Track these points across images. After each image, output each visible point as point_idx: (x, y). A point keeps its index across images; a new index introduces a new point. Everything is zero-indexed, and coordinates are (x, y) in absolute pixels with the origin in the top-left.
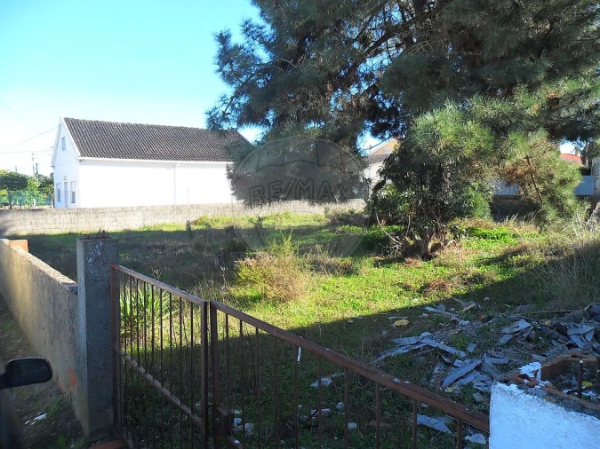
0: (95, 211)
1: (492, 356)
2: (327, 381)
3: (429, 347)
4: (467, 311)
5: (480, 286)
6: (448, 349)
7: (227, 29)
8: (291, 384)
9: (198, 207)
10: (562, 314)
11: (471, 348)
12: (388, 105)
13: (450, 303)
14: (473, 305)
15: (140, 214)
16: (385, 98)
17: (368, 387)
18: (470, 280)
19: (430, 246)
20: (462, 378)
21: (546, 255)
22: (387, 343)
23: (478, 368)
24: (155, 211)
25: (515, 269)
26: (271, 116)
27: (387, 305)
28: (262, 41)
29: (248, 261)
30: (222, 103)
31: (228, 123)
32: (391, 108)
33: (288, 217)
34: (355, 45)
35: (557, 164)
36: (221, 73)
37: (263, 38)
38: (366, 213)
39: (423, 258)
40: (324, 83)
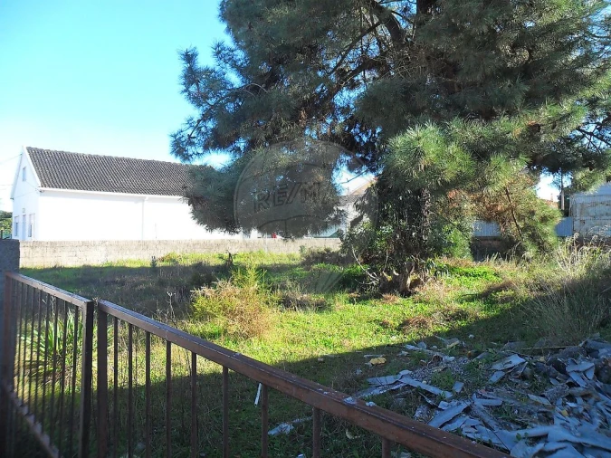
0: (53, 245)
1: (482, 397)
2: (287, 427)
3: (409, 386)
4: (451, 348)
5: (464, 324)
6: (432, 389)
7: (192, 48)
8: (243, 431)
9: (166, 243)
10: (557, 351)
11: (458, 388)
12: (365, 139)
13: (432, 341)
14: (457, 342)
15: (102, 249)
16: (361, 131)
17: (336, 434)
18: (452, 316)
19: (409, 282)
20: (449, 422)
21: (531, 291)
23: (467, 411)
24: (120, 246)
25: (500, 305)
26: (241, 144)
27: (363, 343)
28: (234, 65)
29: (205, 289)
30: (188, 126)
31: (193, 148)
32: (368, 142)
33: (262, 255)
34: (333, 77)
35: (538, 201)
36: (186, 94)
37: (235, 62)
38: (343, 251)
39: (402, 294)
40: (298, 110)
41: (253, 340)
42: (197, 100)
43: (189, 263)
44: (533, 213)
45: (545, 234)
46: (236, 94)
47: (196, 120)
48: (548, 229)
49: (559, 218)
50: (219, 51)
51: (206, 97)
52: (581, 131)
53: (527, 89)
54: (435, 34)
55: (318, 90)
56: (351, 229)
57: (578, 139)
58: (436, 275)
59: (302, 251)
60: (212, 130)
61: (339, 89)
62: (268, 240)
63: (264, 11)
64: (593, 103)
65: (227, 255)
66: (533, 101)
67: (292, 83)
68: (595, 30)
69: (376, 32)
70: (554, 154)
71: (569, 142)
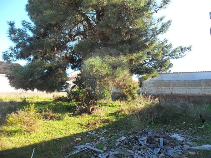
1: (112, 151)
3: (89, 149)
4: (103, 134)
5: (108, 124)
6: (96, 150)
7: (13, 21)
10: (136, 133)
11: (105, 149)
12: (77, 58)
13: (97, 130)
14: (106, 131)
16: (76, 56)
18: (104, 121)
19: (90, 109)
21: (129, 112)
22: (72, 149)
23: (107, 157)
25: (120, 117)
26: (32, 57)
27: (74, 132)
28: (30, 29)
29: (13, 114)
30: (10, 49)
31: (12, 58)
32: (79, 60)
33: (38, 98)
34: (67, 36)
35: (132, 82)
36: (10, 37)
37: (30, 27)
38: (68, 97)
39: (88, 114)
40: (54, 47)
41: (32, 133)
42: (14, 40)
43: (8, 101)
44: (130, 86)
45: (134, 93)
46: (30, 39)
47: (13, 47)
48: (135, 91)
49: (138, 88)
50: (24, 23)
51: (18, 39)
52: (145, 62)
53: (130, 47)
54: (102, 27)
55: (62, 40)
56: (72, 90)
57: (144, 64)
58: (100, 107)
59: (53, 96)
60: (20, 52)
61: (69, 41)
62: (40, 92)
63: (43, 11)
64: (148, 53)
65: (24, 98)
66: (131, 51)
67: (52, 37)
68: (149, 32)
69: (83, 23)
70: (137, 68)
71: (142, 65)
